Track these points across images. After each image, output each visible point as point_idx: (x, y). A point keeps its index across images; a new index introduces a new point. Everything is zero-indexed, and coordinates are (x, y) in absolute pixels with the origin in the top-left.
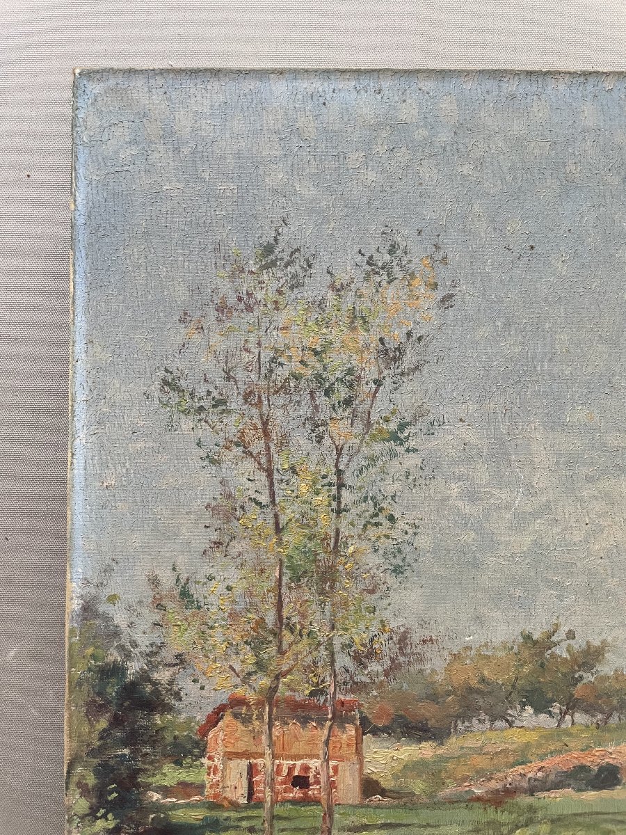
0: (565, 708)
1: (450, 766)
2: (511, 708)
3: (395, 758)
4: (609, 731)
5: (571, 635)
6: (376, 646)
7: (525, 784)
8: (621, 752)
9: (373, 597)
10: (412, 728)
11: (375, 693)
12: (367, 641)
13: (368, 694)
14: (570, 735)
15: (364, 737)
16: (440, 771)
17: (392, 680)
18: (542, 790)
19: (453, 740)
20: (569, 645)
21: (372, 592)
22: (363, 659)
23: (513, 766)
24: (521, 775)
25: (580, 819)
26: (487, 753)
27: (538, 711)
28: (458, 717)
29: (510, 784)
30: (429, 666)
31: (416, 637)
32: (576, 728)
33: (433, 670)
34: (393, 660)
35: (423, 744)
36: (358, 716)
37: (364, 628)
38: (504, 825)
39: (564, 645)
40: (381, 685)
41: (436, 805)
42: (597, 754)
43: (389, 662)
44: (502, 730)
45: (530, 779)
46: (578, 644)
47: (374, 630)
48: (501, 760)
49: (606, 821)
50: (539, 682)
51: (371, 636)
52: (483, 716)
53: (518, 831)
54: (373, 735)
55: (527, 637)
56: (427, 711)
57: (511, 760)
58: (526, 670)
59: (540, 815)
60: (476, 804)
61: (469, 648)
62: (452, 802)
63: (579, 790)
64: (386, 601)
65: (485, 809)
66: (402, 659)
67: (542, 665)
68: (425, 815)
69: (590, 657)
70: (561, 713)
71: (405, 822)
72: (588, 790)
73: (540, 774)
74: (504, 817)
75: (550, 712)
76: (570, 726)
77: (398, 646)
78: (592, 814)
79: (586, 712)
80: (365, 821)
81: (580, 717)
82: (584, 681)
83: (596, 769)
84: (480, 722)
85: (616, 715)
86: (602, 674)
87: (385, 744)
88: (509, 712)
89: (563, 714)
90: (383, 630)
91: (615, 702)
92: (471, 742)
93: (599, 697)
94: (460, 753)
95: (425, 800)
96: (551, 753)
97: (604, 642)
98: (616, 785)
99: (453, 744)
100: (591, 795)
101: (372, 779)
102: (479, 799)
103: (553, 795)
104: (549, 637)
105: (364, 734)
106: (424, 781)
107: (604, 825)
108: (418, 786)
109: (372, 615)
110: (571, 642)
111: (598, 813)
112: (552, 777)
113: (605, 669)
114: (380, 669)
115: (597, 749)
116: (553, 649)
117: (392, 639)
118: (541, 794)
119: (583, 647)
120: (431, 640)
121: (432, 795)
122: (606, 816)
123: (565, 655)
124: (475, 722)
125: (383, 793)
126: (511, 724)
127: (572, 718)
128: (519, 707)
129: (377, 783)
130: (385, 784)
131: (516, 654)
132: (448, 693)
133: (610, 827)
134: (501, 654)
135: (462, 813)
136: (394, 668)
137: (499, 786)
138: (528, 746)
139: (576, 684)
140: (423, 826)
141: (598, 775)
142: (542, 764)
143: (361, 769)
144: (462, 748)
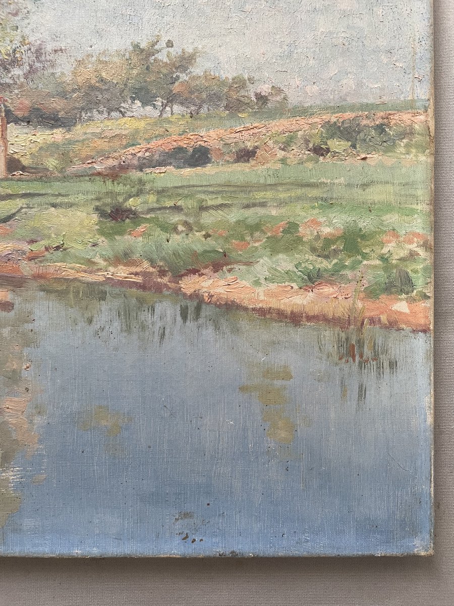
0: (166, 101)
1: (77, 147)
2: (124, 102)
3: (32, 141)
4: (201, 119)
5: (170, 44)
6: (18, 55)
7: (135, 162)
8: (210, 136)
9: (16, 18)
10: (46, 118)
11: (16, 91)
12: (11, 52)
13: (11, 92)
14: (170, 122)
15: (8, 125)
16: (68, 152)
17: (30, 82)
18: (149, 167)
19: (79, 127)
20: (169, 52)
21: (16, 14)
22: (8, 66)
23: (125, 147)
24: (132, 154)
25: (180, 191)
26: (106, 137)
27: (145, 104)
28: (83, 109)
29: (124, 162)
30: (59, 70)
31: (49, 47)
32: (175, 116)
33: (63, 74)
34: (31, 67)
35: (55, 131)
36: (3, 110)
37: (9, 42)
38: (119, 194)
39: (165, 52)
40: (22, 86)
41: (65, 179)
42: (192, 137)
43: (28, 68)
44: (117, 119)
45: (139, 158)
46: (175, 51)
47: (17, 43)
48: (116, 143)
49: (200, 192)
50: (146, 81)
51: (13, 47)
52: (101, 108)
53: (131, 200)
54: (15, 124)
55: (136, 46)
56: (57, 104)
57: (124, 142)
58: (135, 72)
59: (148, 187)
60: (98, 178)
61: (89, 56)
62: (79, 176)
63: (178, 167)
64: (26, 21)
65: (104, 182)
66: (38, 65)
67: (148, 68)
68: (57, 187)
69: (185, 61)
70: (162, 106)
71: (41, 192)
72: (185, 167)
73: (147, 154)
74: (119, 188)
75: (154, 104)
76: (170, 115)
77: (35, 55)
78: (189, 186)
79: (182, 104)
80: (9, 191)
81: (177, 108)
82: (180, 80)
83: (191, 150)
84: (99, 113)
85: (205, 107)
86: (194, 74)
87: (25, 131)
88: (122, 105)
89: (164, 106)
90: (23, 43)
91: (205, 96)
92: (93, 129)
93: (191, 92)
94: (84, 137)
95: (57, 174)
96: (156, 137)
97: (195, 49)
98: (207, 163)
99: (79, 130)
100: (187, 171)
101: (15, 158)
102: (99, 174)
103: (158, 171)
104: (153, 46)
105: (8, 123)
106: (56, 159)
107: (198, 196)
108: (52, 163)
109: (15, 32)
110: (170, 49)
111: (193, 186)
112: (156, 157)
113: (197, 70)
114: (21, 73)
115: (191, 134)
116: (156, 55)
117: (30, 49)
118: (148, 170)
119: (179, 53)
120: (61, 50)
121: (62, 171)
122: (200, 189)
123: (165, 60)
124: (95, 112)
125: (24, 169)
126: (123, 114)
127: (172, 110)
128: (130, 101)
129: (19, 161)
130: (25, 162)
131: (127, 60)
132: (74, 91)
133: (203, 196)
134: (116, 59)
135: (87, 185)
136: (32, 70)
137: (116, 163)
138: (137, 131)
139: (174, 83)
140: (56, 195)
141: (193, 156)
142: (148, 146)
143: (6, 150)
144: (86, 133)
